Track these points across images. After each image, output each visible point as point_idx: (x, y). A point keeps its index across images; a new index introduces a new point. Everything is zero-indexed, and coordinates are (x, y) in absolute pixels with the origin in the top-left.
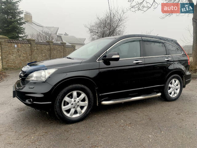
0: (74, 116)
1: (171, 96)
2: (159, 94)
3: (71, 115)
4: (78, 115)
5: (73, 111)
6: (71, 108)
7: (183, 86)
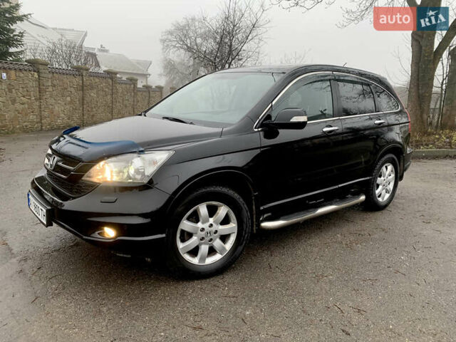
0: (210, 260)
1: (380, 199)
2: (363, 198)
3: (202, 259)
4: (217, 257)
5: (204, 249)
6: (201, 244)
7: (399, 177)
